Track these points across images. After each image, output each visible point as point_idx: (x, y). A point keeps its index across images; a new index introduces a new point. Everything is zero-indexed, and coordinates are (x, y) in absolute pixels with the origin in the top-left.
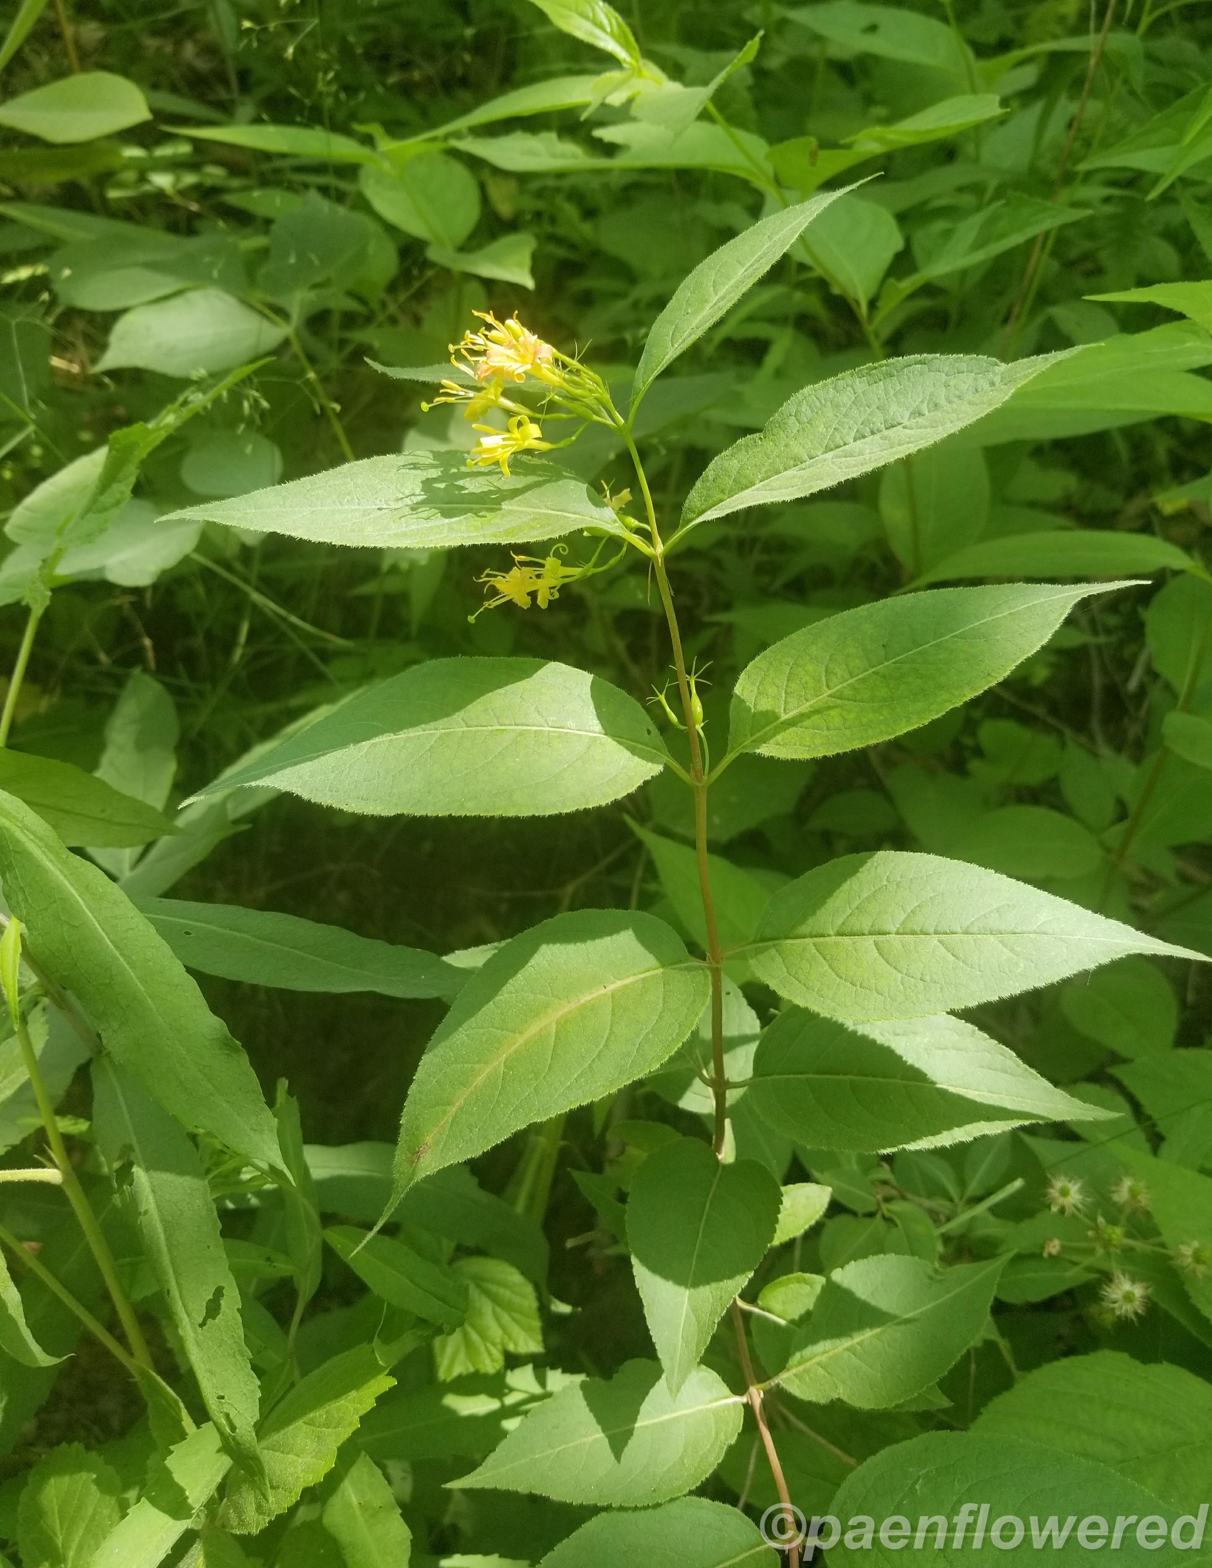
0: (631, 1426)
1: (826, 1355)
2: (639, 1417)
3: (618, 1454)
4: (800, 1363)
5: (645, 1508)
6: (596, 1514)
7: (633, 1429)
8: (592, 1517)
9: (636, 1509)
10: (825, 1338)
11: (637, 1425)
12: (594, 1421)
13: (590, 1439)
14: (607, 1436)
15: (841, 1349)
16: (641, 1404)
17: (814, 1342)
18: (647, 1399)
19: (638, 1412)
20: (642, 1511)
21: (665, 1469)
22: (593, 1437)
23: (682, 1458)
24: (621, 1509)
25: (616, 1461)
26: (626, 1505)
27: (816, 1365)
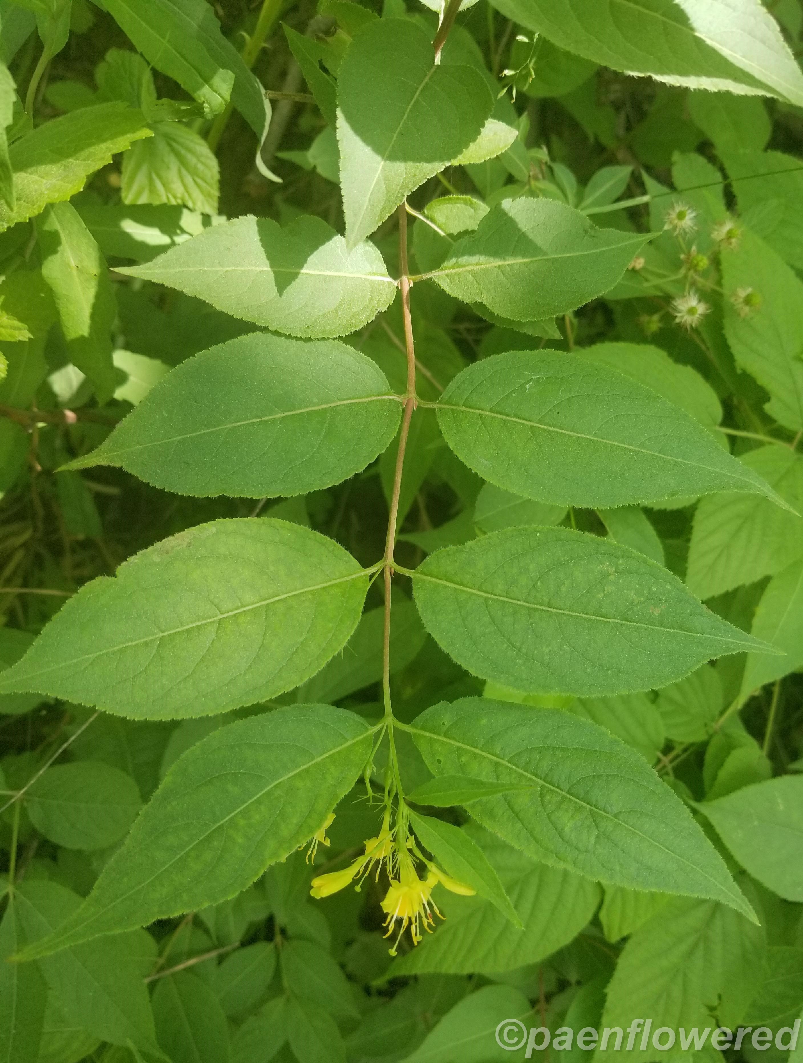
0: (297, 270)
1: (478, 267)
2: (305, 265)
3: (281, 289)
4: (453, 267)
5: (297, 339)
6: (253, 331)
7: (298, 273)
8: (249, 332)
9: (289, 337)
10: (481, 253)
11: (303, 271)
12: (264, 255)
13: (258, 269)
14: (274, 272)
15: (492, 265)
16: (309, 255)
17: (471, 253)
18: (315, 253)
19: (305, 261)
20: (294, 341)
21: (321, 314)
22: (261, 269)
23: (337, 310)
24: (277, 333)
25: (278, 295)
26: (281, 331)
27: (467, 273)
